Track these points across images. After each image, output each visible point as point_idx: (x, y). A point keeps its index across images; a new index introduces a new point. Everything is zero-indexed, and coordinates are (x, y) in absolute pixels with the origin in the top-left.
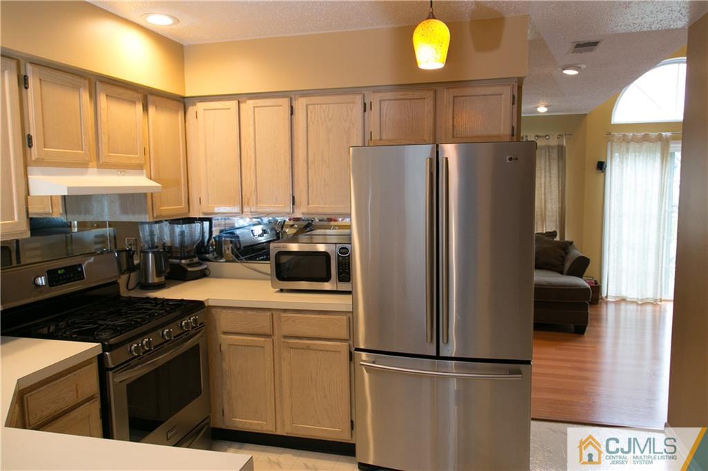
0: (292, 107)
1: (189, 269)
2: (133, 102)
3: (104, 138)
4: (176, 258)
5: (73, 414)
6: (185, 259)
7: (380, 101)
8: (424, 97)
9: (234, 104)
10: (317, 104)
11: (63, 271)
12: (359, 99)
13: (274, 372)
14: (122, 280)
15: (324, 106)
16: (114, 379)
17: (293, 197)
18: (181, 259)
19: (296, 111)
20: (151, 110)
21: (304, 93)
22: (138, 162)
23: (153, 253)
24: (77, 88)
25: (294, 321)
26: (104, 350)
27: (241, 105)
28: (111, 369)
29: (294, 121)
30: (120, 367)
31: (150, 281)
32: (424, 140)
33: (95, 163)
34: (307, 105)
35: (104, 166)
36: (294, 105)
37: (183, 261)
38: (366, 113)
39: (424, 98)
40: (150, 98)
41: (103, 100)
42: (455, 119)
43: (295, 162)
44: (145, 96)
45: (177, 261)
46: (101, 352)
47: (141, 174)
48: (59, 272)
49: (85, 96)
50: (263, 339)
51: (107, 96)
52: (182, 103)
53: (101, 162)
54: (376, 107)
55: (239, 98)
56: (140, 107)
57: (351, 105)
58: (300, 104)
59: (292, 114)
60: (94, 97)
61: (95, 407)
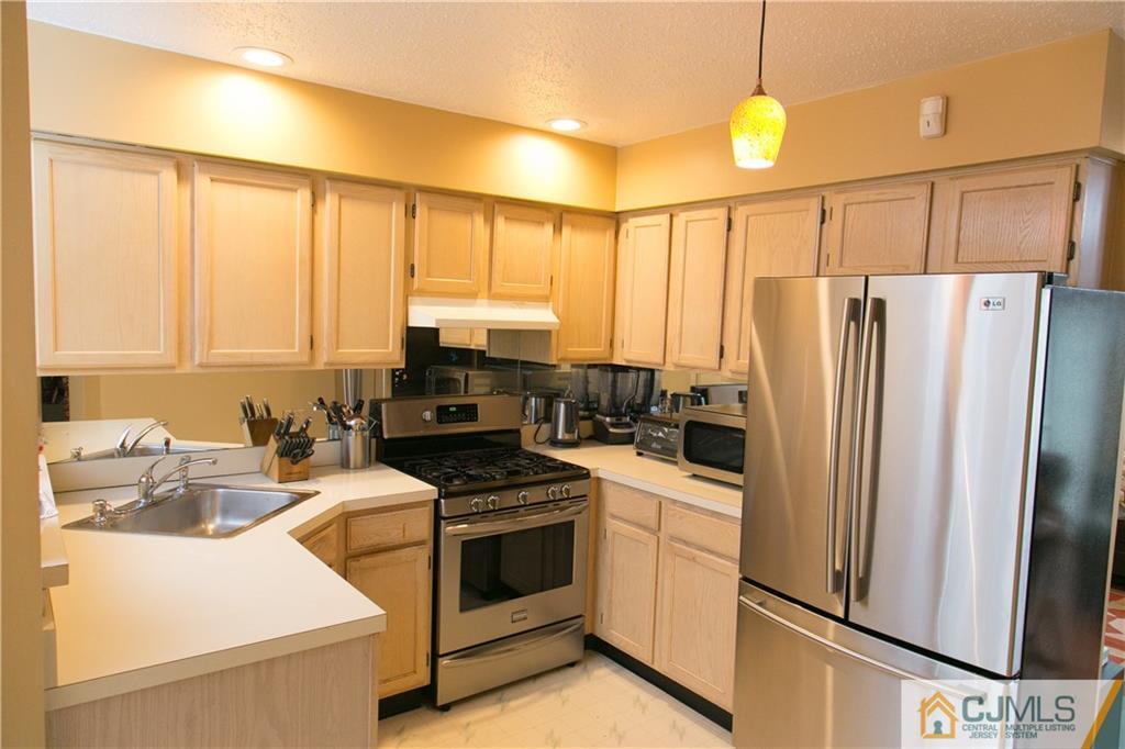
0: (730, 220)
1: (611, 430)
2: (541, 223)
3: (498, 266)
4: (603, 414)
5: (398, 553)
6: (610, 416)
7: (845, 206)
8: (912, 195)
9: (664, 219)
10: (760, 215)
11: (454, 409)
12: (814, 205)
13: (656, 583)
14: (527, 432)
15: (768, 217)
16: (448, 529)
17: (722, 348)
18: (607, 416)
19: (735, 226)
20: (566, 231)
21: (745, 199)
22: (540, 293)
23: (566, 403)
24: (469, 212)
25: (681, 518)
26: (440, 496)
27: (675, 219)
28: (444, 518)
29: (731, 238)
30: (456, 519)
31: (560, 437)
32: (907, 267)
33: (486, 294)
34: (748, 217)
35: (495, 297)
36: (733, 217)
37: (608, 419)
38: (825, 225)
39: (913, 198)
40: (565, 216)
41: (500, 223)
42: (962, 232)
43: (728, 297)
44: (558, 216)
45: (602, 418)
46: (437, 497)
47: (547, 308)
48: (451, 409)
49: (479, 220)
50: (648, 534)
51: (506, 218)
52: (615, 219)
53: (493, 292)
54: (837, 216)
55: (670, 210)
56: (549, 229)
57: (804, 213)
58: (739, 216)
59: (729, 229)
60: (490, 220)
61: (424, 554)
